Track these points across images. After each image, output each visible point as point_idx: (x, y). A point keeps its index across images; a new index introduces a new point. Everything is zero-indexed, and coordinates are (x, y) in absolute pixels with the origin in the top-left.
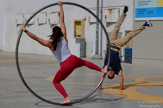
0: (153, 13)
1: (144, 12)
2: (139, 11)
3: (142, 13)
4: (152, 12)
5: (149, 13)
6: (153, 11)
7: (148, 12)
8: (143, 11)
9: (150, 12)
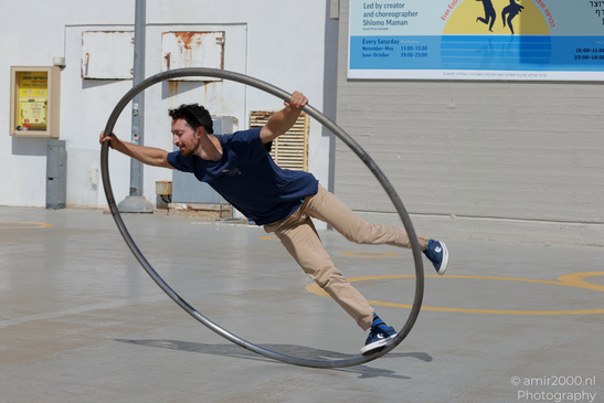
0: (425, 55)
1: (387, 48)
2: (367, 46)
3: (377, 52)
4: (421, 52)
5: (410, 55)
6: (425, 48)
7: (407, 52)
8: (383, 46)
9: (414, 52)
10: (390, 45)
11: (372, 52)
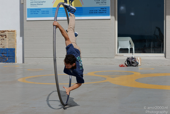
1: (37, 12)
2: (32, 11)
3: (35, 13)
4: (47, 12)
5: (44, 13)
7: (43, 12)
8: (36, 11)
9: (45, 12)
10: (38, 11)
11: (33, 13)
